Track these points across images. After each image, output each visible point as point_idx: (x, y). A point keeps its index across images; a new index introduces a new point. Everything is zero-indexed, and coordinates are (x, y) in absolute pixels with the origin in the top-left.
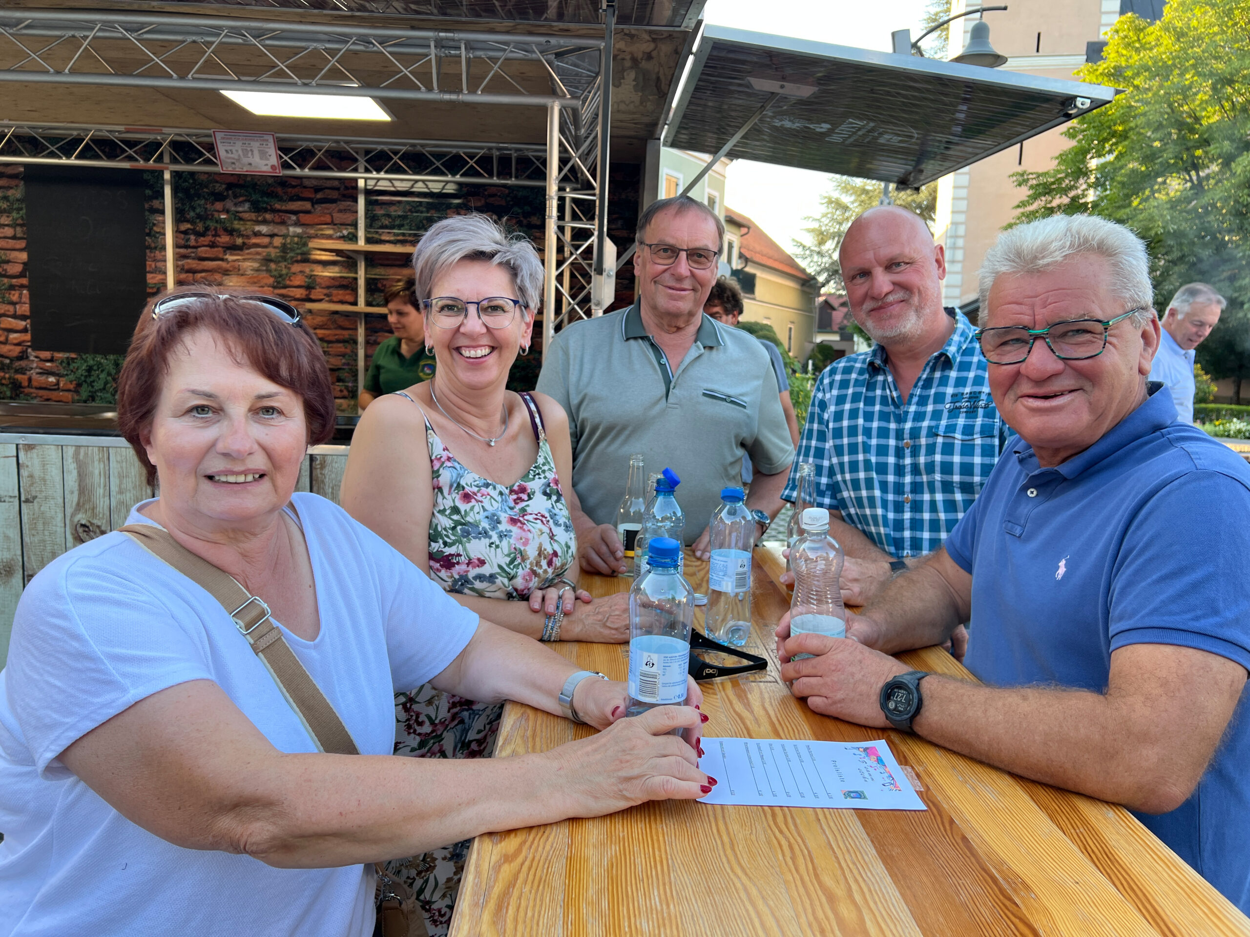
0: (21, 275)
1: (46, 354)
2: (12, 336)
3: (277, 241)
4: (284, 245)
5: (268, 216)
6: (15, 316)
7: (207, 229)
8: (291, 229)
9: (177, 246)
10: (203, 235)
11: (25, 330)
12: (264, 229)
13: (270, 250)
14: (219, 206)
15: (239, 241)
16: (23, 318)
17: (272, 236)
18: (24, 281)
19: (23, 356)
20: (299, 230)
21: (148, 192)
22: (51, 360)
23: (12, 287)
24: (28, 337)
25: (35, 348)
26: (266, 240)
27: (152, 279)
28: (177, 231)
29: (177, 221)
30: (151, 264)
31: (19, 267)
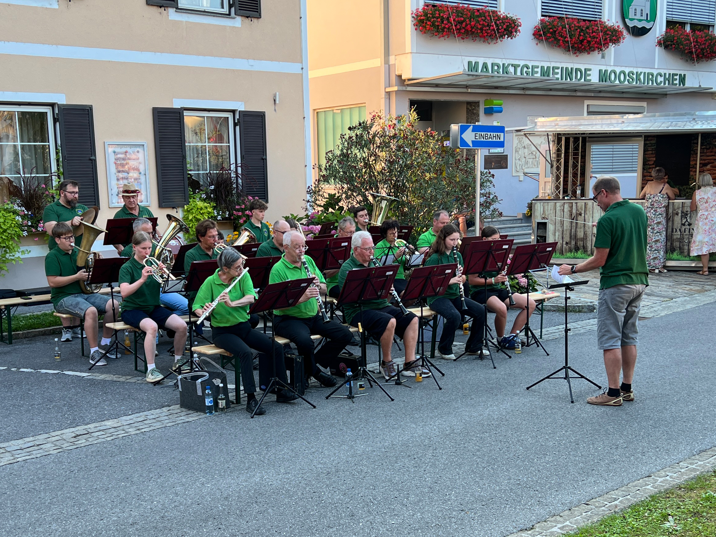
0: (653, 164)
7: (710, 147)
9: (701, 153)
10: (708, 149)
21: (693, 138)
27: (692, 163)
28: (701, 149)
29: (701, 146)
30: (692, 159)
31: (653, 162)
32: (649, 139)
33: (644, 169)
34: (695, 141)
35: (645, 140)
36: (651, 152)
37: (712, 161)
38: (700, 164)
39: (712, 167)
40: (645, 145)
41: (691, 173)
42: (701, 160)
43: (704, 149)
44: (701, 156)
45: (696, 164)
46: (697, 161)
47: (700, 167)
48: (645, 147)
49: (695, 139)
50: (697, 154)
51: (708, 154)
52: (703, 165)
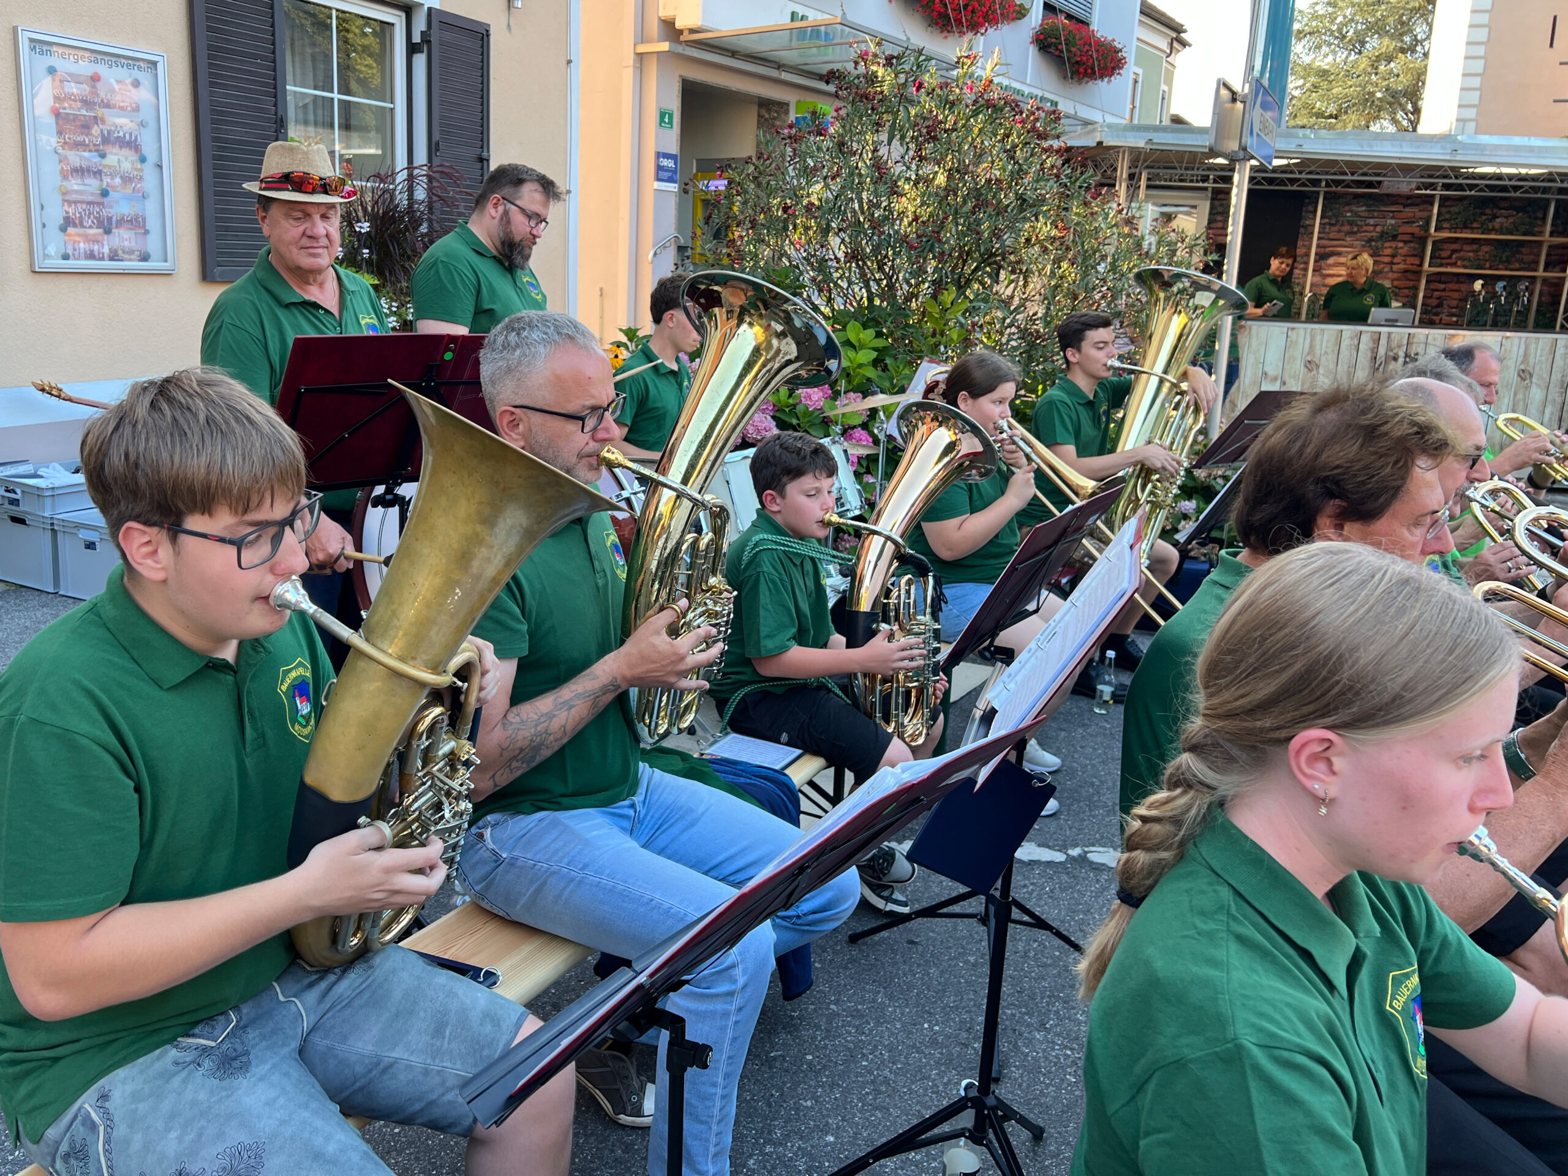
3: (1379, 229)
4: (1383, 232)
5: (1376, 214)
7: (1339, 222)
8: (1389, 221)
9: (1319, 232)
10: (1334, 225)
12: (1372, 221)
13: (1374, 234)
14: (1347, 208)
15: (1355, 229)
17: (1375, 226)
20: (1393, 222)
26: (1372, 228)
28: (1321, 223)
32: (1220, 196)
35: (1213, 199)
36: (1220, 225)
38: (1316, 254)
40: (1212, 208)
43: (1324, 224)
45: (1308, 255)
46: (1310, 248)
47: (1316, 261)
48: (1211, 213)
49: (1310, 203)
50: (1312, 233)
51: (1331, 236)
52: (1321, 257)
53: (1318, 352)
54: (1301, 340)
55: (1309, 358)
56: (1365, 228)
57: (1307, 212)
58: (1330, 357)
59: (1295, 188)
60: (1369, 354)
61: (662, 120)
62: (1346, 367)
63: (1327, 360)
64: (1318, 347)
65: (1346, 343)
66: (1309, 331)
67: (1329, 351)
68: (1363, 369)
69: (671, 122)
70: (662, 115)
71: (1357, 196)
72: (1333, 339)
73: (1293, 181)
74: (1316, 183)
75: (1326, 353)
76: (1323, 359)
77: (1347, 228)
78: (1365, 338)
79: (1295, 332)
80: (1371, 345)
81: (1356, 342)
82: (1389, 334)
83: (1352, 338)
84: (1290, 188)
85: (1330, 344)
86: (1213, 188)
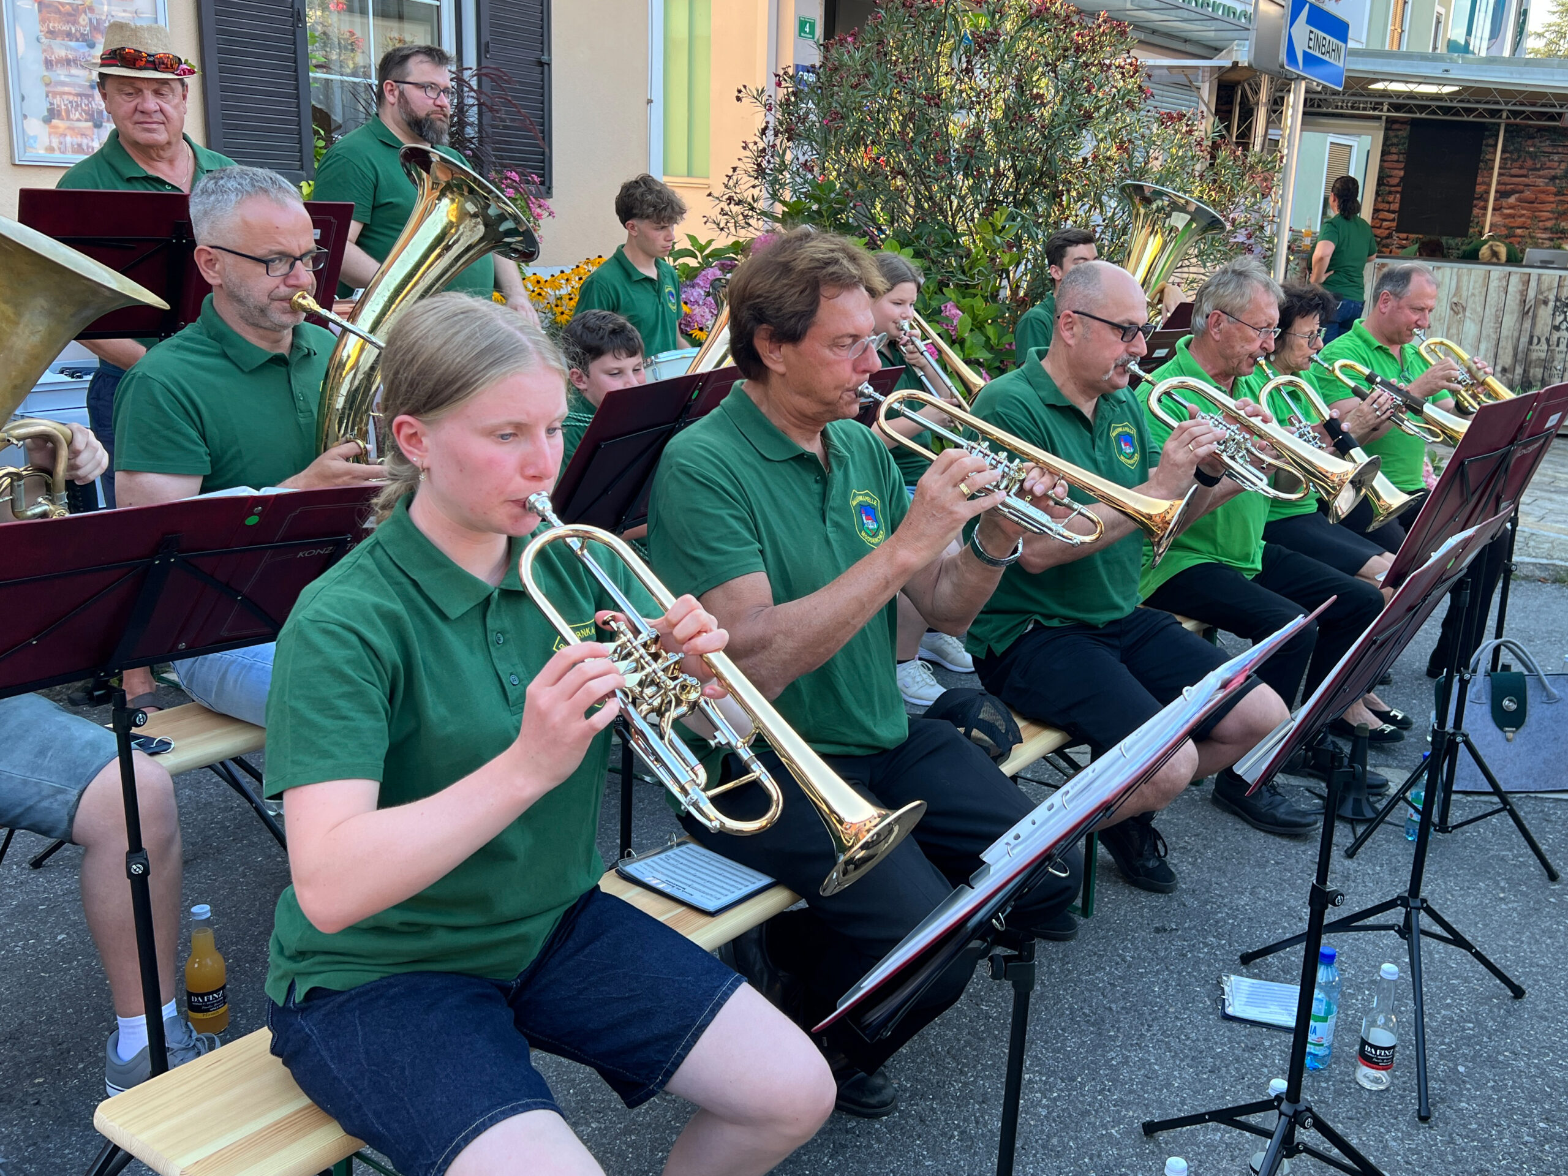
0: (1398, 185)
1: (1404, 235)
2: (1385, 223)
3: (1563, 166)
5: (1560, 149)
6: (1389, 211)
7: (1520, 157)
9: (1501, 168)
10: (1516, 161)
11: (1393, 220)
12: (1556, 157)
13: (1558, 171)
14: (1529, 142)
15: (1538, 166)
16: (1393, 212)
17: (1560, 162)
18: (1399, 189)
19: (1390, 236)
21: (1487, 133)
22: (1407, 239)
23: (1390, 193)
24: (1395, 224)
25: (1397, 231)
26: (1556, 165)
27: (1479, 189)
28: (1501, 158)
29: (1503, 152)
30: (1480, 179)
31: (1397, 181)
32: (1395, 126)
33: (1377, 194)
34: (1491, 141)
35: (1386, 129)
36: (1395, 157)
37: (1521, 187)
38: (1497, 192)
39: (1519, 200)
40: (1386, 139)
41: (1476, 211)
42: (1499, 183)
43: (1506, 159)
44: (1500, 175)
45: (1488, 192)
46: (1489, 185)
47: (1496, 200)
48: (1384, 145)
49: (1490, 136)
50: (1493, 168)
51: (1514, 171)
52: (1502, 194)
53: (1464, 294)
54: (1447, 280)
55: (1455, 300)
56: (1548, 164)
57: (1488, 145)
58: (1477, 298)
59: (1471, 119)
60: (1519, 297)
61: (801, 29)
62: (1494, 310)
63: (1474, 302)
64: (1465, 288)
65: (1494, 284)
66: (1455, 270)
67: (1476, 292)
68: (1512, 313)
69: (812, 32)
70: (802, 24)
71: (1540, 129)
72: (1480, 280)
73: (1469, 111)
74: (1494, 113)
75: (1473, 295)
76: (1470, 301)
77: (1529, 163)
78: (1514, 280)
79: (1440, 271)
80: (1520, 287)
81: (1505, 284)
82: (1540, 275)
83: (1500, 280)
84: (1465, 118)
85: (1477, 285)
86: (1388, 117)
